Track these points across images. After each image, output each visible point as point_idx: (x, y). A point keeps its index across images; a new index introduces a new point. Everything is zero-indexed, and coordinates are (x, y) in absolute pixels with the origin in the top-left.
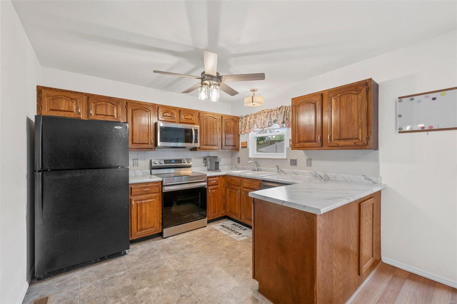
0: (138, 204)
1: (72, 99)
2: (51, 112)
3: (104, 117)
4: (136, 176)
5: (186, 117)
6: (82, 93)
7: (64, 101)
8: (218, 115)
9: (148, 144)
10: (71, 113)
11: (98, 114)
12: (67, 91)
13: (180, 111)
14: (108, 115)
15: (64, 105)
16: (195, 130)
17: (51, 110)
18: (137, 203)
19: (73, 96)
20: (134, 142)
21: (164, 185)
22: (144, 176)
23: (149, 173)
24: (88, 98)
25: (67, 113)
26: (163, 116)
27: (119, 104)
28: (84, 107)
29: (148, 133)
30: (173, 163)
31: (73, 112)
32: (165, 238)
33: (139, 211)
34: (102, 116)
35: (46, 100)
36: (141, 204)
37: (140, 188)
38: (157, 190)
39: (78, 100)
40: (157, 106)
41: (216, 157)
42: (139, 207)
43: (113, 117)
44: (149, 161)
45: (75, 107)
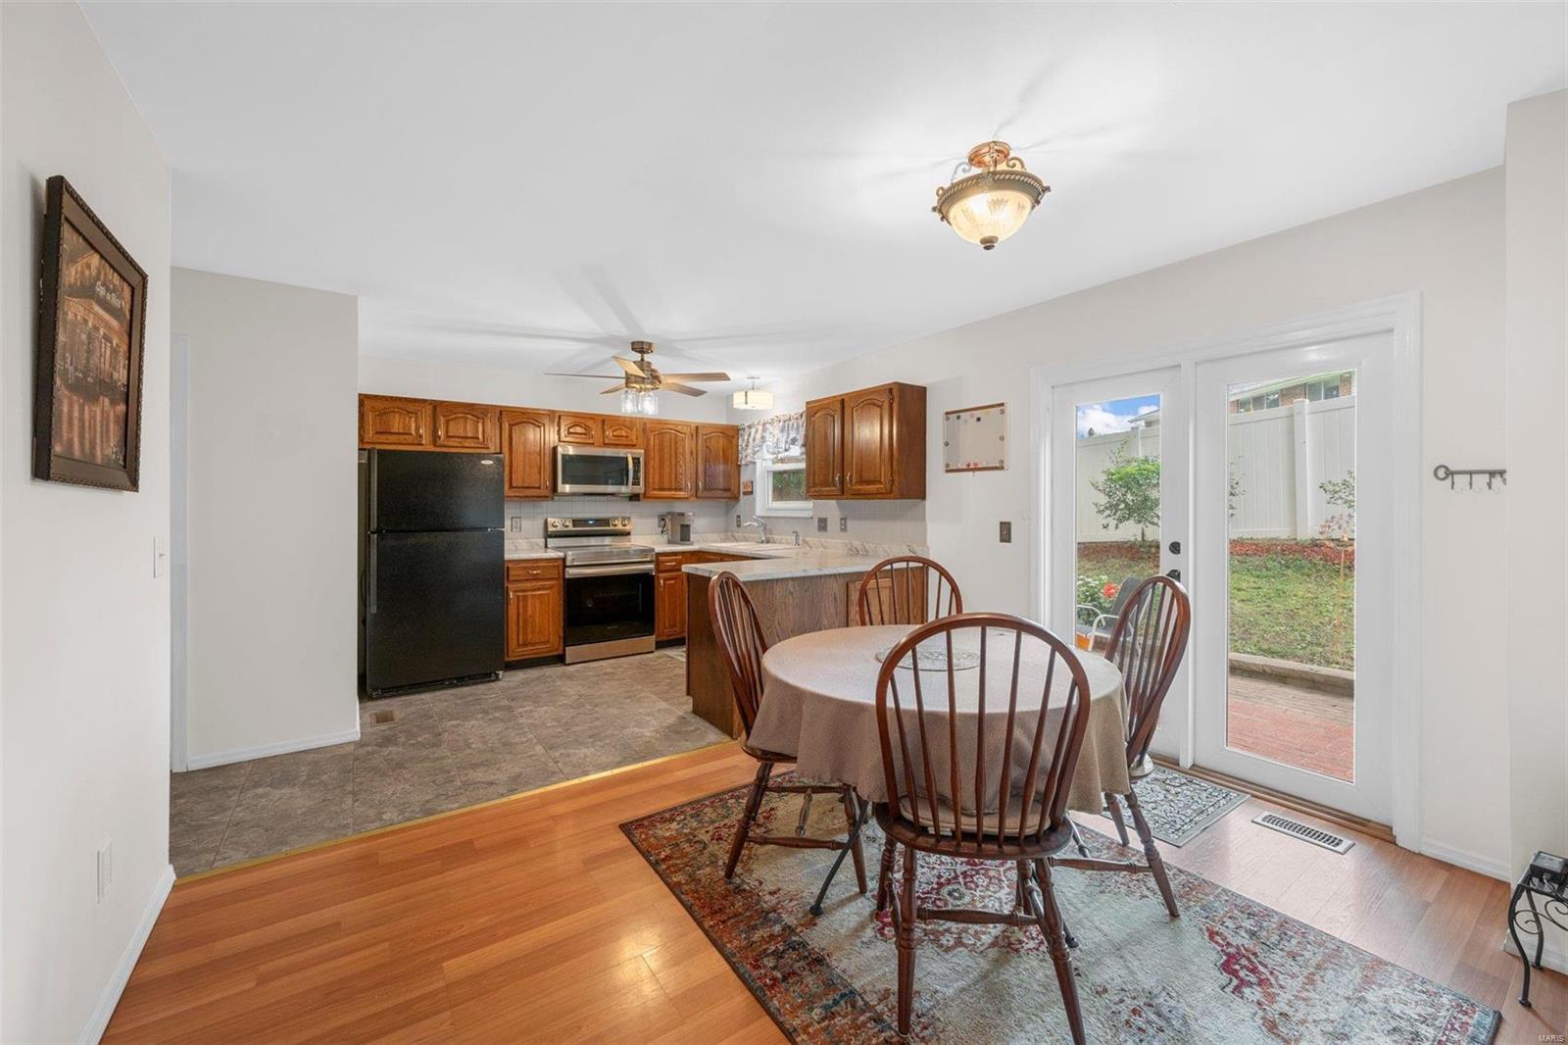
0: (521, 598)
1: (408, 412)
2: (378, 436)
3: (460, 440)
4: (516, 550)
5: (615, 433)
6: (425, 401)
7: (397, 416)
8: (688, 425)
9: (539, 488)
10: (407, 437)
11: (451, 437)
12: (400, 399)
13: (603, 421)
14: (467, 438)
15: (396, 423)
16: (633, 459)
17: (377, 433)
18: (518, 596)
19: (411, 407)
20: (514, 485)
21: (568, 564)
22: (532, 549)
23: (543, 545)
24: (435, 407)
25: (401, 436)
26: (569, 433)
27: (486, 415)
28: (428, 427)
29: (540, 468)
30: (591, 525)
31: (411, 434)
32: (569, 664)
33: (521, 611)
34: (456, 439)
35: (370, 417)
36: (525, 598)
37: (524, 568)
38: (554, 573)
39: (419, 413)
40: (557, 415)
41: (683, 514)
42: (521, 604)
43: (476, 440)
44: (543, 521)
45: (413, 426)
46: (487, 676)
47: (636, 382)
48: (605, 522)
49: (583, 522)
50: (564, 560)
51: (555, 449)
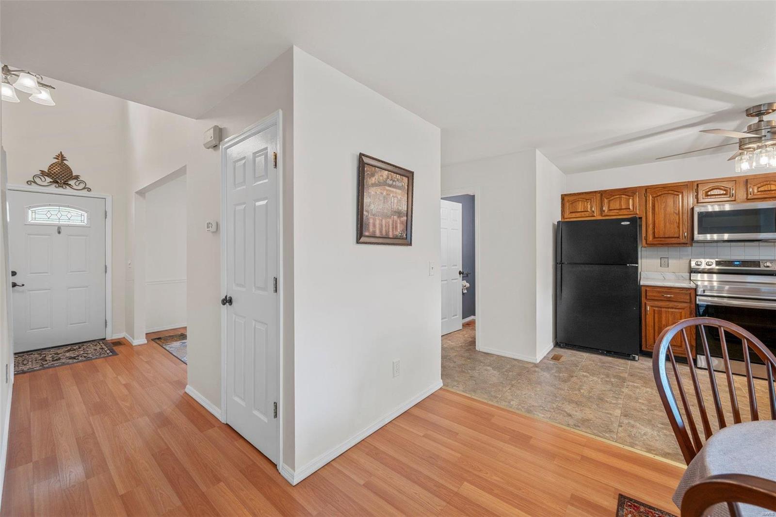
0: (656, 312)
1: (587, 200)
2: (571, 214)
3: (617, 211)
5: (762, 189)
6: (595, 192)
7: (580, 203)
9: (679, 237)
10: (586, 213)
11: (611, 210)
12: (582, 193)
13: (747, 181)
14: (622, 209)
15: (580, 207)
17: (571, 213)
18: (654, 310)
19: (588, 197)
20: (656, 236)
21: (699, 293)
23: (688, 278)
24: (602, 195)
25: (583, 213)
26: (708, 196)
27: (635, 194)
28: (597, 205)
29: (679, 223)
30: (737, 266)
31: (588, 211)
32: (701, 368)
33: (656, 320)
34: (615, 211)
35: (567, 205)
36: (660, 313)
37: (659, 292)
38: (686, 298)
39: (593, 199)
40: (696, 184)
42: (656, 315)
43: (628, 210)
44: (689, 260)
45: (589, 207)
46: (626, 355)
47: (750, 143)
48: (757, 263)
49: (730, 263)
50: (695, 290)
51: (693, 209)
